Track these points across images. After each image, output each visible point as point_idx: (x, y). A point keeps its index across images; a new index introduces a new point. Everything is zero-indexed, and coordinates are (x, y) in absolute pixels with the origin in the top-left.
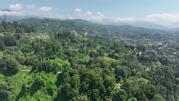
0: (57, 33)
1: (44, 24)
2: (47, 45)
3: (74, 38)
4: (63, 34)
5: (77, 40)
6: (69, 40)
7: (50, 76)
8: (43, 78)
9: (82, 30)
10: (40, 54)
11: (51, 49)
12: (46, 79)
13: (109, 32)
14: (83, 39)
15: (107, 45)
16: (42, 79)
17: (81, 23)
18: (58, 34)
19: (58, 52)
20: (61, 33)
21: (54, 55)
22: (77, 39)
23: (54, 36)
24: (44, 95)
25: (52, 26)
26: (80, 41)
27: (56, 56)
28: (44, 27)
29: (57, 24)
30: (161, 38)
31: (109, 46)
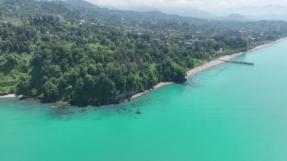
0: (33, 18)
1: (13, 6)
2: (18, 30)
3: (59, 25)
4: (42, 20)
5: (63, 28)
6: (51, 27)
7: (23, 55)
8: (16, 57)
9: (77, 16)
10: (10, 40)
11: (24, 34)
12: (19, 59)
13: (122, 21)
14: (72, 26)
15: (103, 34)
16: (14, 57)
17: (80, 7)
18: (35, 19)
19: (33, 37)
20: (39, 18)
21: (29, 41)
22: (64, 26)
23: (28, 22)
24: (19, 72)
25: (27, 9)
26: (67, 29)
27: (31, 42)
28: (14, 10)
29: (36, 7)
30: (189, 29)
31: (106, 34)
